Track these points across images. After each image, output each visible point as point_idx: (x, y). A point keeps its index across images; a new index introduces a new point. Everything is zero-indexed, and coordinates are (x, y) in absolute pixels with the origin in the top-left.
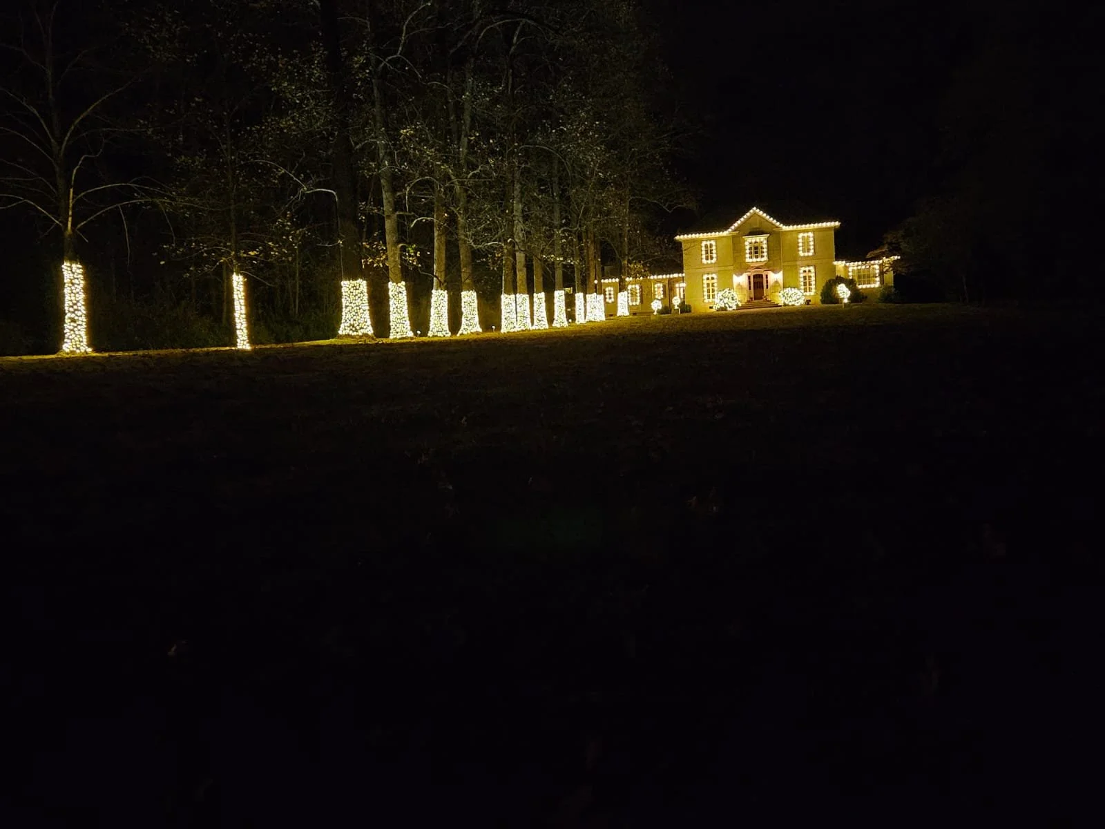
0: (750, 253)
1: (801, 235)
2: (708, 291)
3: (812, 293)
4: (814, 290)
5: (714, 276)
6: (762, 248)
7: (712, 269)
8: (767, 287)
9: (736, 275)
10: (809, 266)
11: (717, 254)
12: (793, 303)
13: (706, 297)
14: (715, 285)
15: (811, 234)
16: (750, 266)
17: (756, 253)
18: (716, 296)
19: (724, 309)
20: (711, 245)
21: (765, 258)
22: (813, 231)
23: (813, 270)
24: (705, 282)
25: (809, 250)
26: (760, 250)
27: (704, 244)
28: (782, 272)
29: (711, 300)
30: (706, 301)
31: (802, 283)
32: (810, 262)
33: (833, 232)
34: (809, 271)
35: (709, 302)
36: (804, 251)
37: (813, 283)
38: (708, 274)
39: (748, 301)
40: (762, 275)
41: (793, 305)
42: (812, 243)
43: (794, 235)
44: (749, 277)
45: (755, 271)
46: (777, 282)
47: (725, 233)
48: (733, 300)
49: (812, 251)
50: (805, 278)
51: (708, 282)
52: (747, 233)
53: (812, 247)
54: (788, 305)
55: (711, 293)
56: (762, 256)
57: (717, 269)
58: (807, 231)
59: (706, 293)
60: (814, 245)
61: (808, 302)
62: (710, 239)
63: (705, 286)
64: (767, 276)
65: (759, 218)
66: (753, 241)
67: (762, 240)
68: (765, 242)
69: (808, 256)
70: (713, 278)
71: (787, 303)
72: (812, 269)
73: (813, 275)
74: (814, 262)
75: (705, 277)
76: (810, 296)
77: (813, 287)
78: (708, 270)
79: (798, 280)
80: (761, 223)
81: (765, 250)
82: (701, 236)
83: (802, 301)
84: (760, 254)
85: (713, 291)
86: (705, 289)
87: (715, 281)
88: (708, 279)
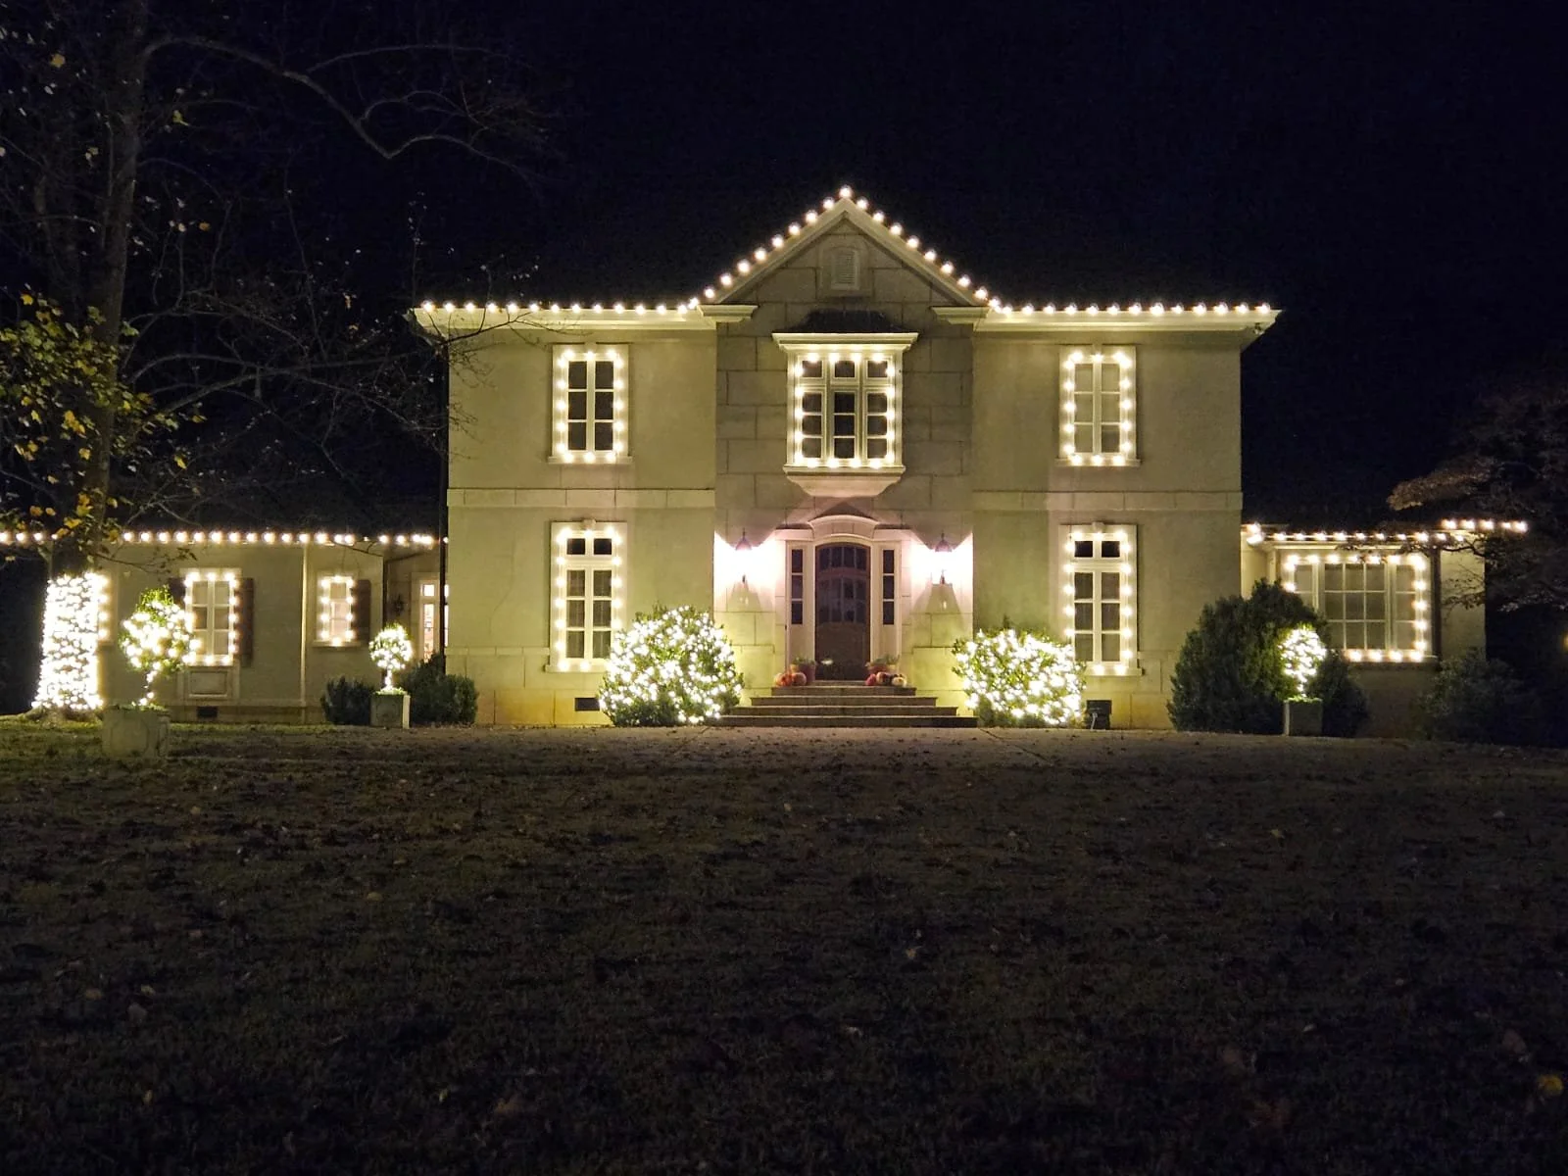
0: (811, 426)
1: (1073, 359)
2: (576, 614)
3: (1121, 669)
4: (1127, 654)
5: (610, 532)
6: (878, 402)
7: (605, 500)
8: (888, 618)
9: (728, 536)
10: (1106, 523)
11: (631, 416)
12: (1033, 710)
13: (560, 645)
14: (616, 582)
15: (1124, 360)
16: (806, 495)
17: (844, 426)
18: (615, 645)
19: (657, 714)
20: (605, 371)
21: (891, 460)
22: (1137, 343)
23: (1126, 548)
24: (564, 562)
25: (1110, 442)
26: (861, 414)
27: (565, 358)
28: (967, 547)
29: (587, 663)
30: (564, 664)
31: (1070, 611)
32: (1113, 502)
33: (1234, 360)
34: (1111, 550)
35: (575, 674)
36: (1083, 443)
37: (1127, 612)
38: (580, 520)
39: (790, 683)
40: (862, 553)
41: (1032, 722)
42: (1127, 405)
43: (1039, 356)
44: (796, 559)
45: (833, 527)
46: (942, 591)
47: (687, 313)
48: (711, 670)
49: (1127, 446)
50: (1083, 583)
51: (577, 563)
52: (800, 313)
53: (1126, 426)
54: (1004, 720)
55: (589, 629)
56: (877, 449)
57: (628, 500)
58: (1103, 342)
59: (561, 624)
60: (1139, 416)
61: (1099, 711)
62: (599, 340)
63: (561, 582)
64: (889, 558)
65: (861, 242)
66: (834, 359)
67: (878, 359)
68: (892, 371)
69: (1108, 471)
70: (603, 547)
71: (997, 707)
72: (1122, 536)
73: (1125, 568)
74: (1133, 504)
75: (564, 535)
76: (1110, 678)
77: (1126, 632)
78: (579, 500)
79: (1046, 592)
80: (871, 270)
81: (891, 415)
82: (554, 316)
83: (1073, 707)
84: (860, 437)
85: (603, 614)
86: (561, 603)
87: (614, 562)
88: (577, 547)
